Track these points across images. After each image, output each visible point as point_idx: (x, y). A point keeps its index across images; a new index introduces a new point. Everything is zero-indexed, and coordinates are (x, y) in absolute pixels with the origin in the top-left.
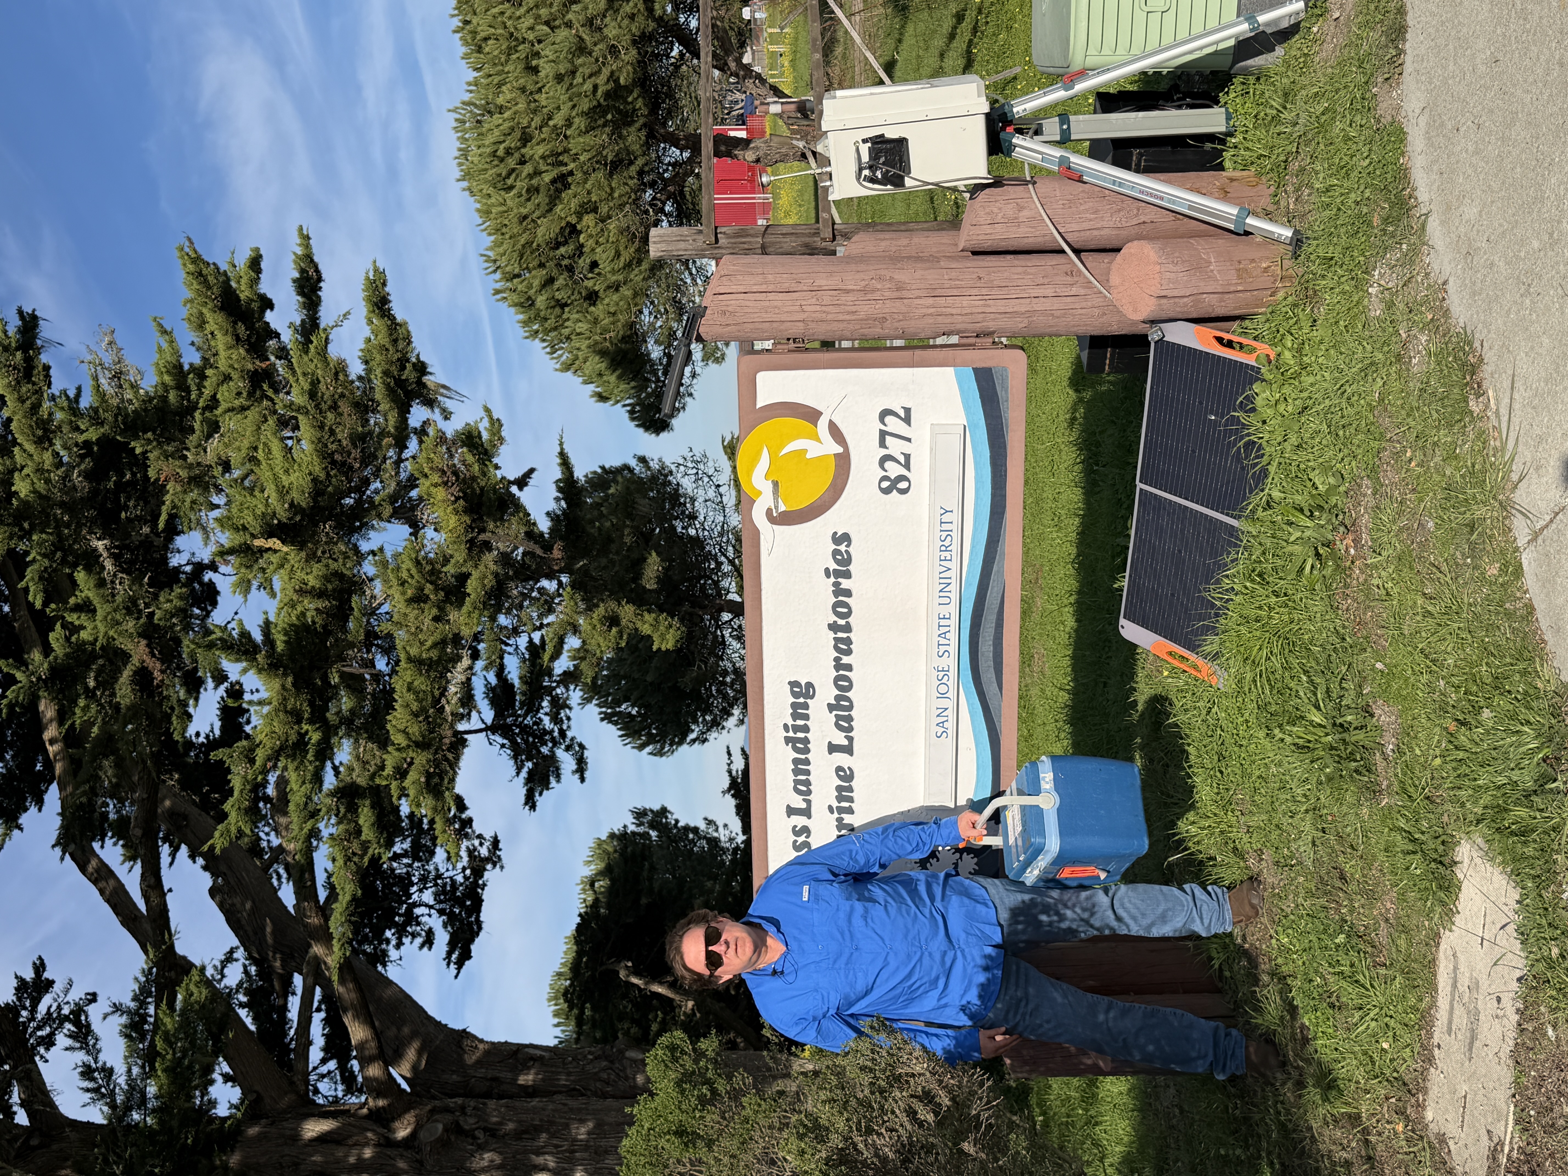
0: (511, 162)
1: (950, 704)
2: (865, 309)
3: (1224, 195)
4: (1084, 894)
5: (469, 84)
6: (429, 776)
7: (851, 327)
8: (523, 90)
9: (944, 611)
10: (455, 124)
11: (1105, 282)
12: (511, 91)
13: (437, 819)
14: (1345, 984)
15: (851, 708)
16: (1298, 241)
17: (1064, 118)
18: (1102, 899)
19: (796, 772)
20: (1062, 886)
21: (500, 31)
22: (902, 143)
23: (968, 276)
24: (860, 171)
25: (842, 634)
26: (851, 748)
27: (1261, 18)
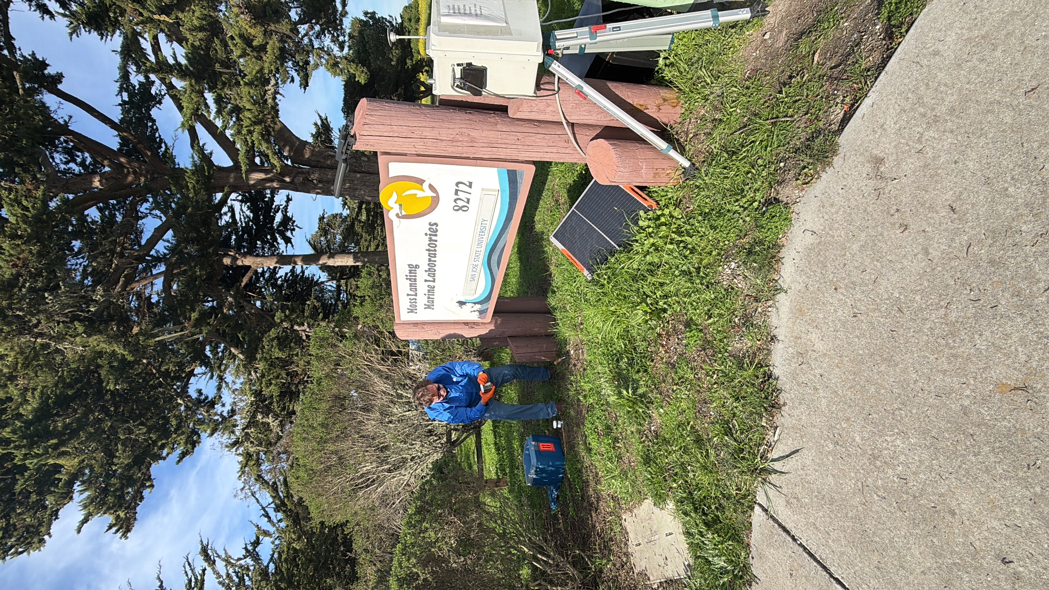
2: (452, 149)
3: (658, 111)
9: (479, 250)
11: (584, 148)
15: (435, 271)
19: (411, 286)
22: (483, 70)
23: (512, 137)
24: (454, 83)
25: (432, 252)
26: (434, 281)
27: (721, 19)
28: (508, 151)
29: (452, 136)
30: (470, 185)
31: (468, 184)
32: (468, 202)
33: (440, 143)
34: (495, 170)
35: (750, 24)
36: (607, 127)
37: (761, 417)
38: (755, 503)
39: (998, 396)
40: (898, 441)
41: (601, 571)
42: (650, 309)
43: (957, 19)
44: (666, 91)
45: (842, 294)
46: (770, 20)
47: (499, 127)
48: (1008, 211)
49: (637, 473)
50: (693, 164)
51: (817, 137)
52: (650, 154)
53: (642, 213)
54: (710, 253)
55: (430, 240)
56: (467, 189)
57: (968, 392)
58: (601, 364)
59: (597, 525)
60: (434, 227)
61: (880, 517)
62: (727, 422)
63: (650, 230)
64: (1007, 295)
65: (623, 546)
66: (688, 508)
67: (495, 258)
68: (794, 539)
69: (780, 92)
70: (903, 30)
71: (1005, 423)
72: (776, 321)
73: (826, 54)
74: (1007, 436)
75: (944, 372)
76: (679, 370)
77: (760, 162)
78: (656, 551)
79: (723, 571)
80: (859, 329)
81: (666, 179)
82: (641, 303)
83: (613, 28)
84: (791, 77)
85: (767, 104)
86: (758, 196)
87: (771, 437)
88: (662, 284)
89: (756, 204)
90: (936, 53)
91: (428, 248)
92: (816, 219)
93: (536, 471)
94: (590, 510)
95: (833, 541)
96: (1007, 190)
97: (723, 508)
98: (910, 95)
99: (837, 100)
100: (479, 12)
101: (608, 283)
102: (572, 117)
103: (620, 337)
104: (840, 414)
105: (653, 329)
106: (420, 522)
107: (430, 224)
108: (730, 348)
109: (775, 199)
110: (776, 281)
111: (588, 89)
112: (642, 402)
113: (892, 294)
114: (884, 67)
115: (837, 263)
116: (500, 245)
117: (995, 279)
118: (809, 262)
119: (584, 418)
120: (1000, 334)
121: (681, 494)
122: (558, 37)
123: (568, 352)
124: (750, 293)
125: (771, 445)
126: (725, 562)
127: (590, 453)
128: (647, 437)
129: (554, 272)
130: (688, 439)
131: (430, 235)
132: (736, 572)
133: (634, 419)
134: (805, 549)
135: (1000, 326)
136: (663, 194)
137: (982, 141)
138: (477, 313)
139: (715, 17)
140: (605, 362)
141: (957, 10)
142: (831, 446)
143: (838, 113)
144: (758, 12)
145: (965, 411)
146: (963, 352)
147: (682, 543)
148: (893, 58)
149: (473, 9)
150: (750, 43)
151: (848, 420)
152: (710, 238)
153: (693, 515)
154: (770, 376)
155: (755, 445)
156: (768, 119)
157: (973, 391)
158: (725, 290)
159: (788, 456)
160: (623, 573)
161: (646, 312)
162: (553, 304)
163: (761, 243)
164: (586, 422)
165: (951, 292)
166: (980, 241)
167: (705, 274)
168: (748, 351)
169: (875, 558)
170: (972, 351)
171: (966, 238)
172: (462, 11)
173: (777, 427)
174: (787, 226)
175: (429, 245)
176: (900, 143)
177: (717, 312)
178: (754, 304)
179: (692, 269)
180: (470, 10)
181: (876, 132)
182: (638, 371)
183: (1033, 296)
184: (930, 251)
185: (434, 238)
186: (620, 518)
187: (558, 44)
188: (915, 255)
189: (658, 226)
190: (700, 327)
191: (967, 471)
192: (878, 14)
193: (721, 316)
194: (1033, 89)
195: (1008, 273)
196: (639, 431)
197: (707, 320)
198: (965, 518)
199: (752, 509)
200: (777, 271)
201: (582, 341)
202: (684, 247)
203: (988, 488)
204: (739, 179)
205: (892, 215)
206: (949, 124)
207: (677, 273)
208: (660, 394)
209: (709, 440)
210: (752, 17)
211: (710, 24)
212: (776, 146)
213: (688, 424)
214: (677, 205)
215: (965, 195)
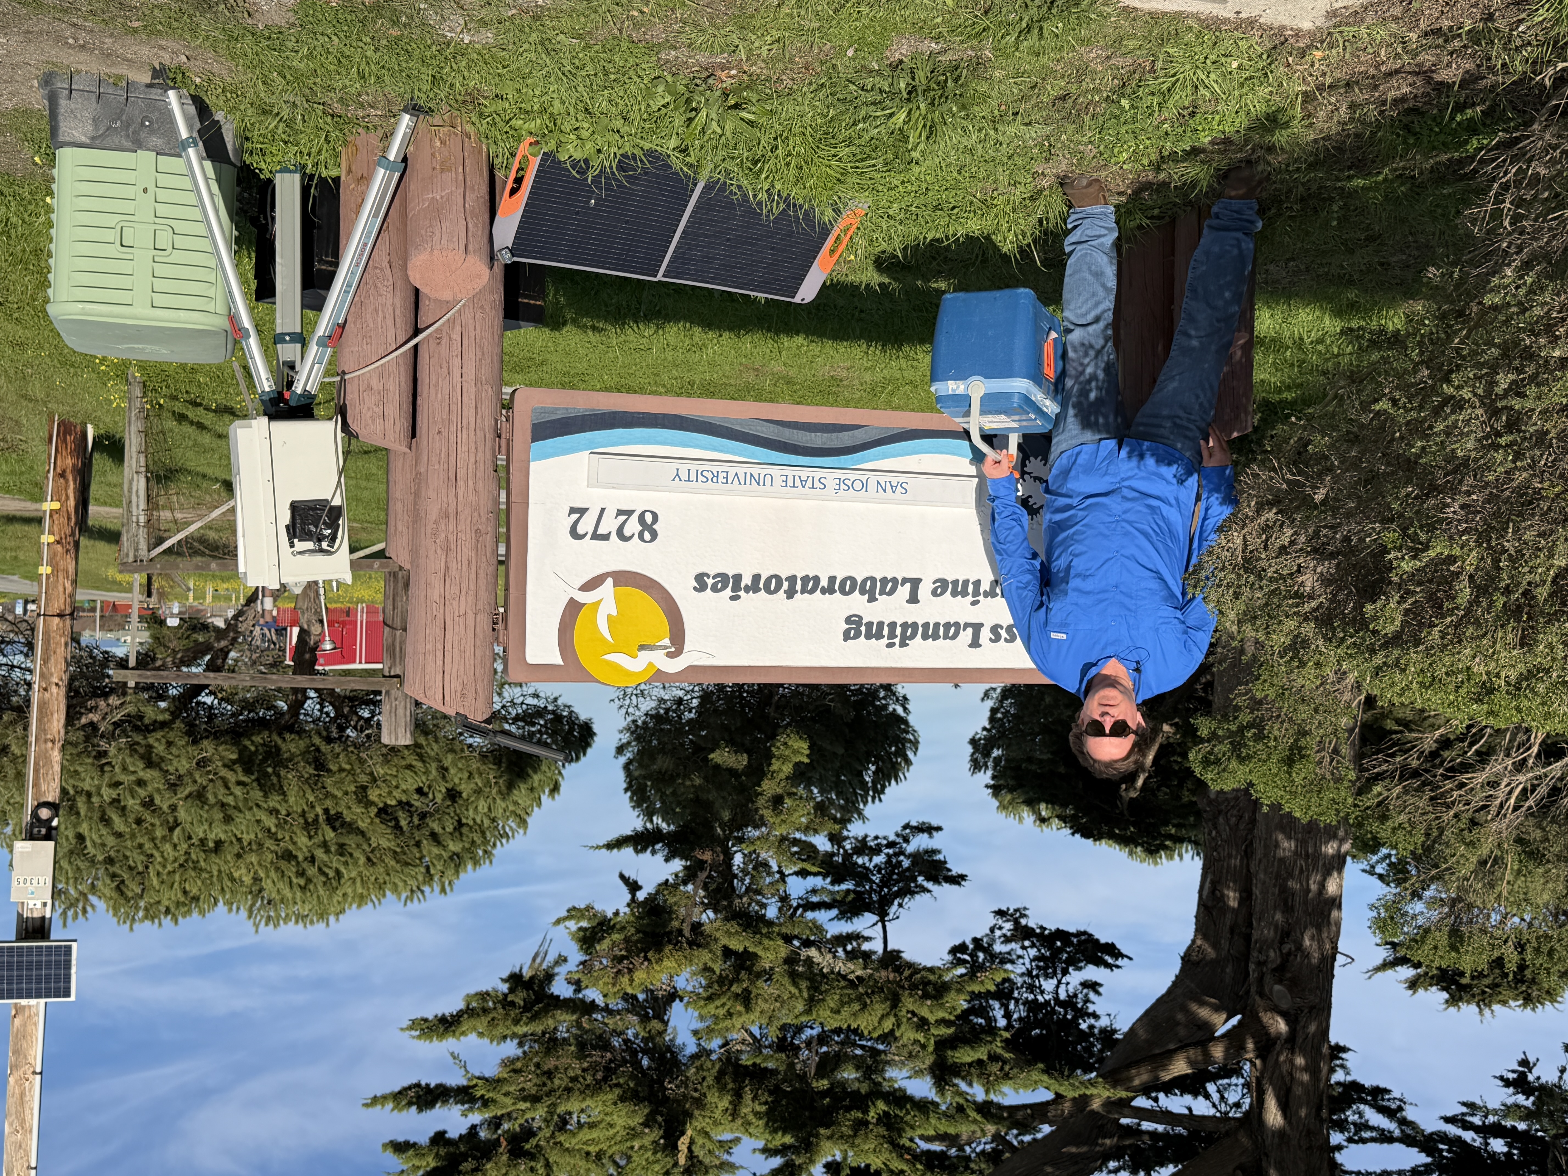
0: (312, 871)
1: (873, 478)
2: (467, 551)
3: (365, 180)
4: (1071, 354)
5: (230, 910)
6: (926, 996)
7: (484, 565)
8: (239, 856)
9: (779, 481)
10: (271, 926)
11: (448, 306)
12: (239, 868)
13: (969, 989)
14: (1171, 102)
15: (873, 579)
16: (415, 109)
17: (279, 339)
18: (1076, 336)
19: (935, 637)
20: (1062, 375)
21: (177, 877)
22: (296, 508)
24: (327, 551)
28: (462, 449)
29: (439, 551)
30: (582, 511)
31: (575, 516)
32: (629, 513)
33: (454, 572)
34: (533, 466)
52: (411, 187)
55: (753, 589)
56: (592, 517)
60: (711, 581)
67: (817, 440)
91: (781, 594)
107: (700, 589)
116: (769, 432)
131: (736, 589)
175: (772, 593)
185: (749, 581)
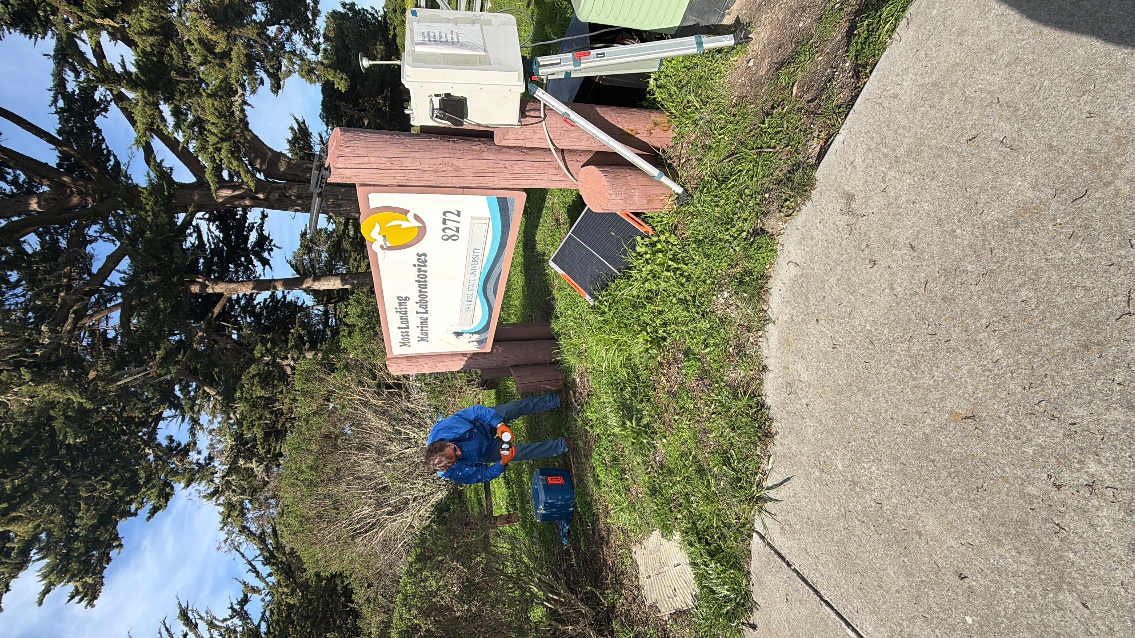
1: (472, 304)
3: (650, 135)
9: (472, 279)
15: (427, 302)
19: (401, 319)
22: (462, 100)
23: (499, 166)
24: (433, 114)
25: (422, 282)
26: (426, 313)
27: (706, 46)
28: (496, 179)
29: (435, 167)
30: (459, 214)
31: (456, 213)
32: (458, 231)
33: (422, 174)
34: (485, 197)
35: (735, 51)
36: (597, 152)
37: (756, 445)
38: (754, 531)
39: (952, 425)
40: (873, 468)
41: (614, 607)
42: (651, 337)
43: (911, 65)
44: (656, 114)
45: (823, 325)
46: (754, 47)
47: (485, 155)
48: (956, 251)
49: (645, 505)
50: (686, 190)
51: (797, 170)
52: (643, 180)
53: (638, 238)
54: (704, 282)
55: (420, 271)
56: (456, 218)
57: (929, 421)
58: (606, 393)
59: (608, 559)
60: (423, 258)
61: (861, 541)
62: (726, 452)
63: (648, 256)
64: (958, 331)
65: (634, 579)
66: (693, 538)
67: (490, 286)
68: (788, 564)
69: (763, 122)
70: (867, 71)
71: (958, 449)
72: (767, 351)
73: (803, 86)
74: (961, 462)
75: (909, 402)
76: (680, 400)
77: (747, 191)
78: (665, 582)
79: (727, 600)
80: (838, 360)
81: (660, 206)
82: (641, 331)
83: (597, 54)
84: (773, 108)
85: (752, 133)
86: (747, 226)
87: (766, 466)
88: (661, 312)
89: (744, 234)
90: (895, 96)
91: (418, 279)
92: (799, 251)
93: (544, 506)
94: (601, 544)
95: (822, 565)
96: (955, 231)
97: (725, 537)
98: (874, 135)
99: (814, 134)
100: (455, 40)
101: (609, 310)
102: (561, 144)
103: (623, 366)
104: (825, 443)
105: (653, 358)
106: (420, 570)
107: (418, 255)
108: (726, 378)
109: (762, 229)
110: (766, 311)
111: (574, 116)
112: (646, 432)
113: (865, 327)
114: (853, 105)
115: (817, 295)
116: (495, 273)
117: (948, 315)
118: (794, 293)
119: (591, 449)
120: (953, 366)
121: (686, 525)
122: (541, 63)
123: (574, 381)
124: (742, 323)
125: (765, 473)
126: (728, 590)
127: (599, 485)
128: (653, 468)
129: (556, 296)
130: (691, 469)
131: (419, 266)
132: (738, 600)
133: (639, 450)
134: (798, 574)
135: (953, 359)
136: (658, 219)
137: (935, 183)
138: (476, 343)
139: (700, 44)
140: (609, 391)
141: (911, 56)
142: (818, 474)
143: (815, 147)
144: (741, 39)
145: (927, 439)
146: (924, 383)
147: (688, 573)
148: (860, 97)
149: (449, 36)
150: (735, 69)
151: (831, 447)
152: (704, 266)
153: (698, 546)
154: (763, 406)
155: (752, 474)
156: (753, 149)
157: (933, 419)
158: (720, 319)
159: (780, 484)
160: (635, 606)
161: (647, 341)
162: (557, 329)
163: (750, 273)
164: (593, 454)
165: (913, 326)
166: (935, 279)
167: (700, 302)
168: (742, 381)
169: (858, 579)
170: (931, 382)
171: (923, 275)
172: (438, 39)
173: (770, 456)
174: (773, 257)
175: (418, 276)
176: (867, 181)
177: (712, 341)
178: (747, 334)
179: (689, 298)
180: (447, 37)
181: (847, 169)
182: (642, 401)
183: (977, 332)
184: (895, 286)
185: (423, 269)
186: (630, 550)
187: (541, 71)
188: (883, 290)
189: (654, 254)
190: (698, 356)
191: (930, 495)
192: (847, 51)
193: (716, 345)
194: (973, 138)
195: (958, 310)
196: (645, 463)
197: (704, 349)
198: (929, 539)
199: (751, 537)
200: (766, 302)
201: (587, 369)
202: (681, 275)
203: (947, 510)
204: (729, 209)
205: (863, 251)
206: (908, 165)
207: (674, 300)
208: (663, 424)
209: (710, 470)
210: (736, 44)
211: (695, 51)
212: (761, 176)
213: (691, 454)
214: (673, 231)
215: (922, 234)
